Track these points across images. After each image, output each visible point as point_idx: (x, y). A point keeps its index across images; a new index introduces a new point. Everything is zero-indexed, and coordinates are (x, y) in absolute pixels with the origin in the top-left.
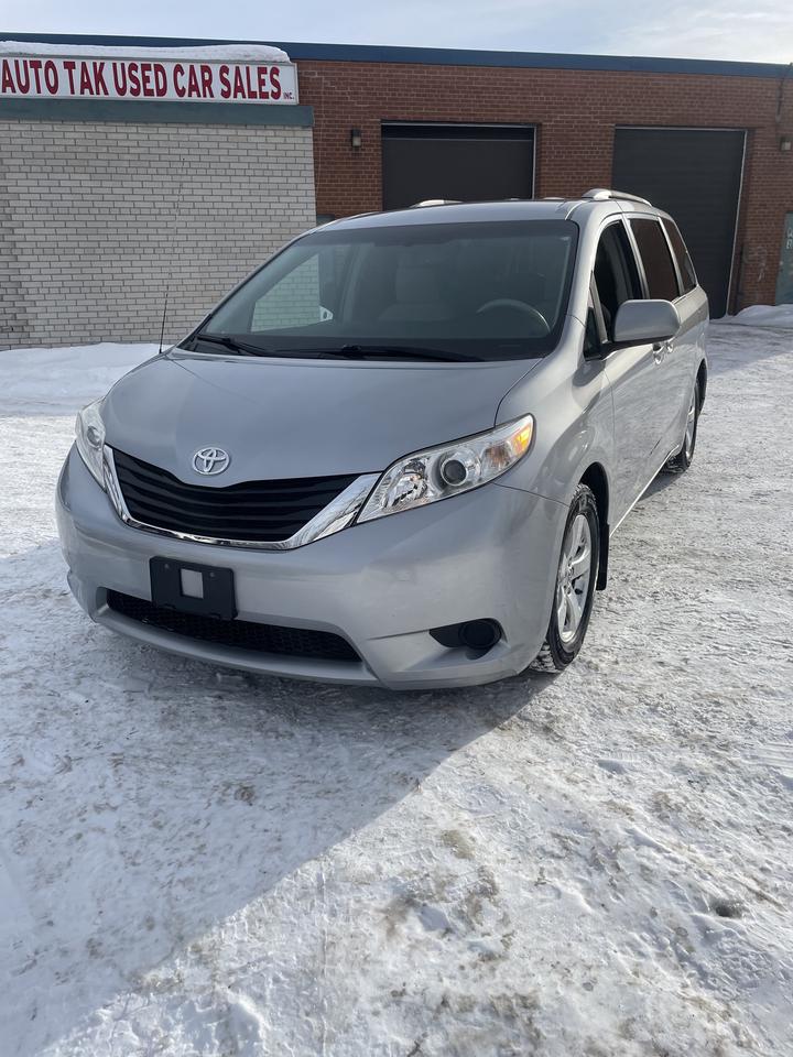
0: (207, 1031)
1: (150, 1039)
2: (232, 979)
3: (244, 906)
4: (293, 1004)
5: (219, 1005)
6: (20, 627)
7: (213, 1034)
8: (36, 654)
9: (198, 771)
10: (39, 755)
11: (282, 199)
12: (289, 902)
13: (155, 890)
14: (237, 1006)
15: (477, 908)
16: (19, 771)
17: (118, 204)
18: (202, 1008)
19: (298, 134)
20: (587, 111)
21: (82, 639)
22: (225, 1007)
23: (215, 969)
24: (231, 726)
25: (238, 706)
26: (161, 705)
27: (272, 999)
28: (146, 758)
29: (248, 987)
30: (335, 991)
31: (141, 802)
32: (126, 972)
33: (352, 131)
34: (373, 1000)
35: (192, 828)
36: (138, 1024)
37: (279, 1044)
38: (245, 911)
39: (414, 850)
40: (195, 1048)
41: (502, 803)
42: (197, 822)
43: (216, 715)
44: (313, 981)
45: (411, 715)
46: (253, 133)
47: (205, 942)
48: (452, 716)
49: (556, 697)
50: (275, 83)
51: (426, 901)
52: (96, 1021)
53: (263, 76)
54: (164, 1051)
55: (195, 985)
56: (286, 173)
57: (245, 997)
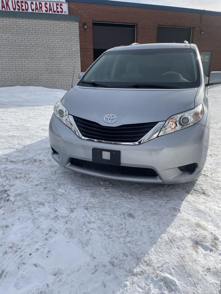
0: (160, 285)
1: (144, 289)
2: (160, 269)
3: (152, 248)
4: (182, 275)
5: (160, 277)
6: (33, 171)
7: (163, 286)
8: (42, 178)
9: (112, 210)
10: (61, 208)
11: (70, 43)
12: (164, 246)
13: (122, 245)
14: (166, 277)
15: (216, 244)
16: (57, 213)
17: (20, 43)
18: (156, 278)
19: (74, 23)
20: (150, 21)
21: (54, 174)
22: (163, 278)
23: (154, 267)
24: (113, 197)
25: (112, 191)
26: (89, 192)
27: (175, 274)
28: (94, 207)
29: (166, 271)
30: (192, 270)
31: (102, 220)
32: (127, 270)
33: (84, 24)
34: (203, 271)
35: (121, 227)
36: (139, 285)
37: (184, 287)
38: (153, 249)
39: (190, 229)
40: (159, 290)
41: (205, 214)
42: (122, 225)
43: (107, 194)
44: (184, 268)
45: (165, 191)
46: (61, 22)
47: (146, 259)
48: (177, 191)
49: (201, 184)
50: (61, 8)
51: (202, 243)
52: (126, 286)
53: (58, 6)
54: (151, 292)
55: (150, 272)
56: (71, 35)
57: (166, 274)
